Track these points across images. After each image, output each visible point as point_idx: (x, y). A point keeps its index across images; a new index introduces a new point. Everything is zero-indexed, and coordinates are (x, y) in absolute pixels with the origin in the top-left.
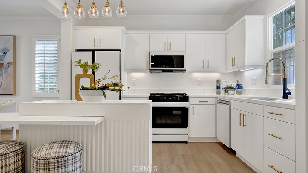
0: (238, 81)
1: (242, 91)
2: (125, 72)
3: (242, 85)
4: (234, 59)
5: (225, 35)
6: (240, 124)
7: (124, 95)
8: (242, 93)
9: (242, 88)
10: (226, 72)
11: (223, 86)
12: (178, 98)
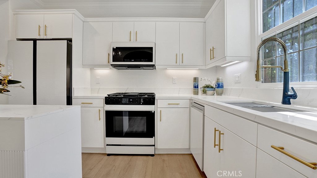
0: (218, 79)
1: (223, 91)
2: (83, 68)
3: (222, 83)
4: (212, 50)
5: (202, 23)
6: (215, 145)
7: (75, 95)
8: (222, 93)
9: (222, 87)
10: (205, 68)
11: (201, 85)
12: (142, 100)
